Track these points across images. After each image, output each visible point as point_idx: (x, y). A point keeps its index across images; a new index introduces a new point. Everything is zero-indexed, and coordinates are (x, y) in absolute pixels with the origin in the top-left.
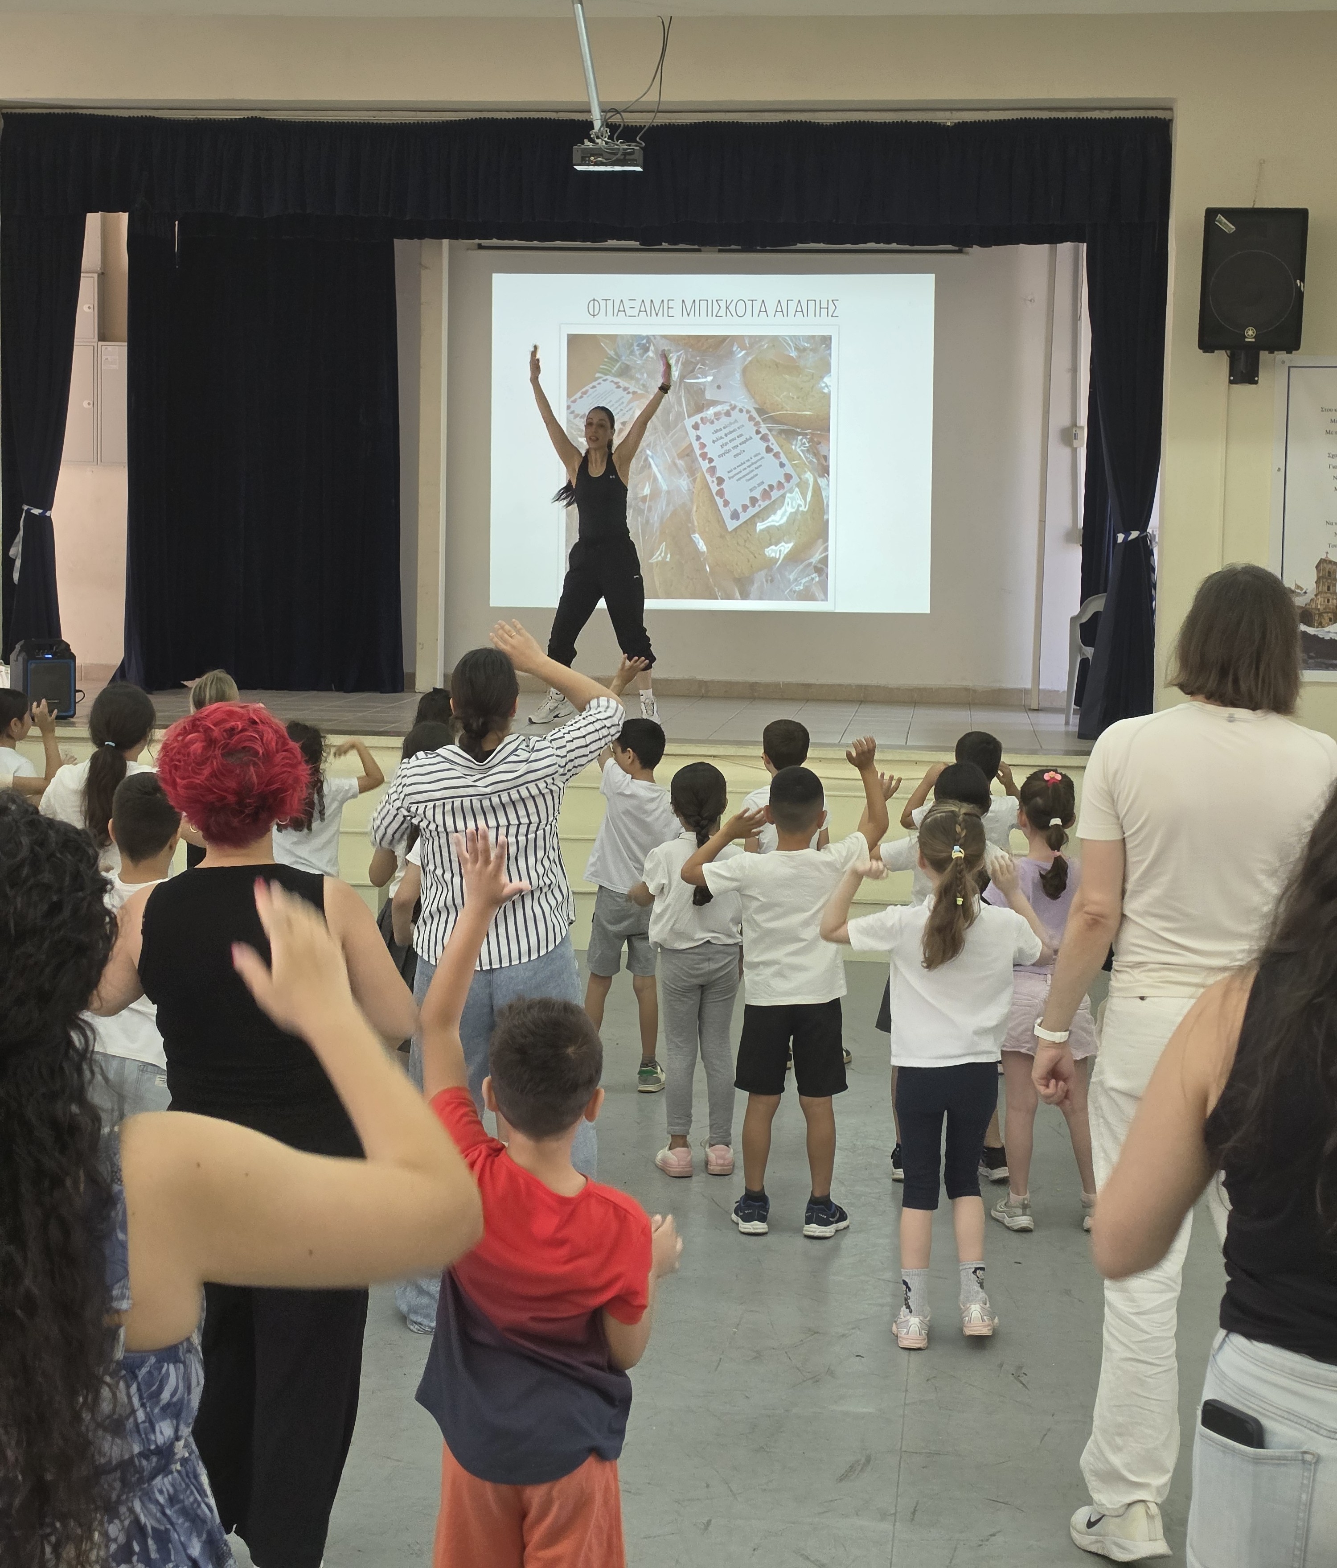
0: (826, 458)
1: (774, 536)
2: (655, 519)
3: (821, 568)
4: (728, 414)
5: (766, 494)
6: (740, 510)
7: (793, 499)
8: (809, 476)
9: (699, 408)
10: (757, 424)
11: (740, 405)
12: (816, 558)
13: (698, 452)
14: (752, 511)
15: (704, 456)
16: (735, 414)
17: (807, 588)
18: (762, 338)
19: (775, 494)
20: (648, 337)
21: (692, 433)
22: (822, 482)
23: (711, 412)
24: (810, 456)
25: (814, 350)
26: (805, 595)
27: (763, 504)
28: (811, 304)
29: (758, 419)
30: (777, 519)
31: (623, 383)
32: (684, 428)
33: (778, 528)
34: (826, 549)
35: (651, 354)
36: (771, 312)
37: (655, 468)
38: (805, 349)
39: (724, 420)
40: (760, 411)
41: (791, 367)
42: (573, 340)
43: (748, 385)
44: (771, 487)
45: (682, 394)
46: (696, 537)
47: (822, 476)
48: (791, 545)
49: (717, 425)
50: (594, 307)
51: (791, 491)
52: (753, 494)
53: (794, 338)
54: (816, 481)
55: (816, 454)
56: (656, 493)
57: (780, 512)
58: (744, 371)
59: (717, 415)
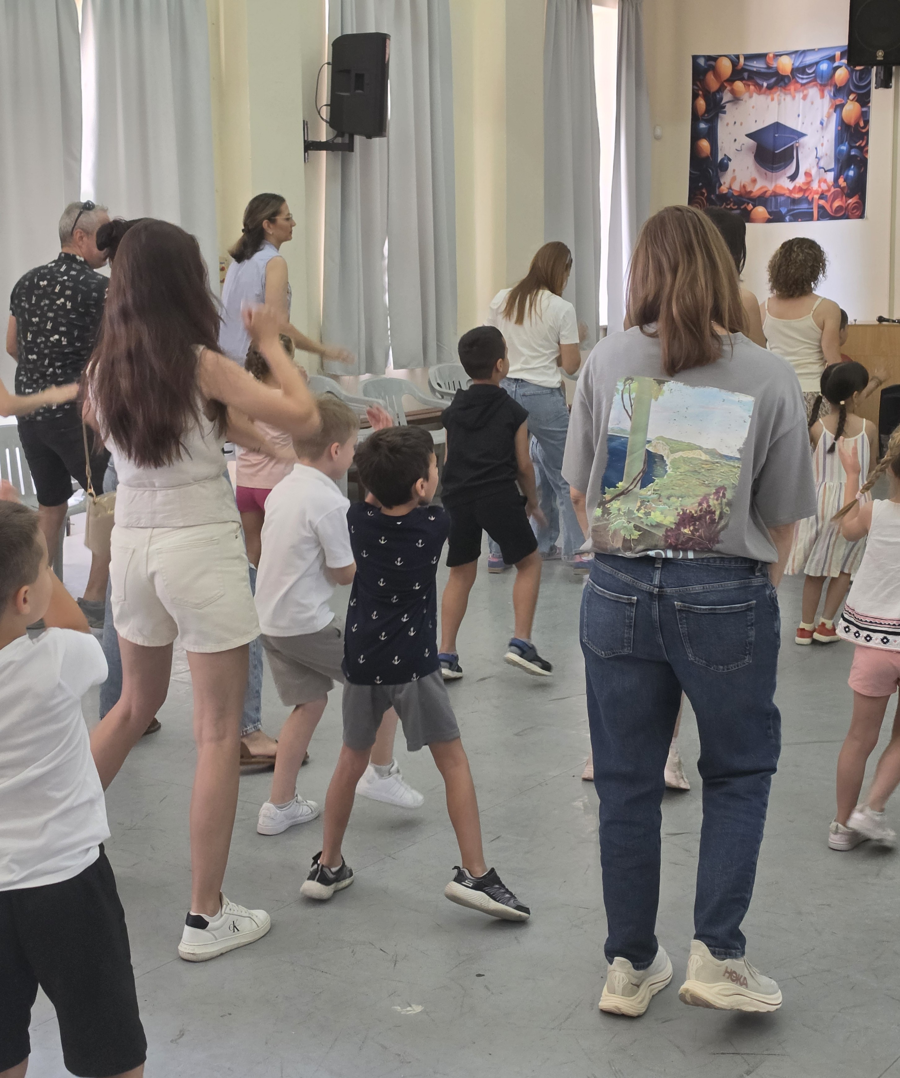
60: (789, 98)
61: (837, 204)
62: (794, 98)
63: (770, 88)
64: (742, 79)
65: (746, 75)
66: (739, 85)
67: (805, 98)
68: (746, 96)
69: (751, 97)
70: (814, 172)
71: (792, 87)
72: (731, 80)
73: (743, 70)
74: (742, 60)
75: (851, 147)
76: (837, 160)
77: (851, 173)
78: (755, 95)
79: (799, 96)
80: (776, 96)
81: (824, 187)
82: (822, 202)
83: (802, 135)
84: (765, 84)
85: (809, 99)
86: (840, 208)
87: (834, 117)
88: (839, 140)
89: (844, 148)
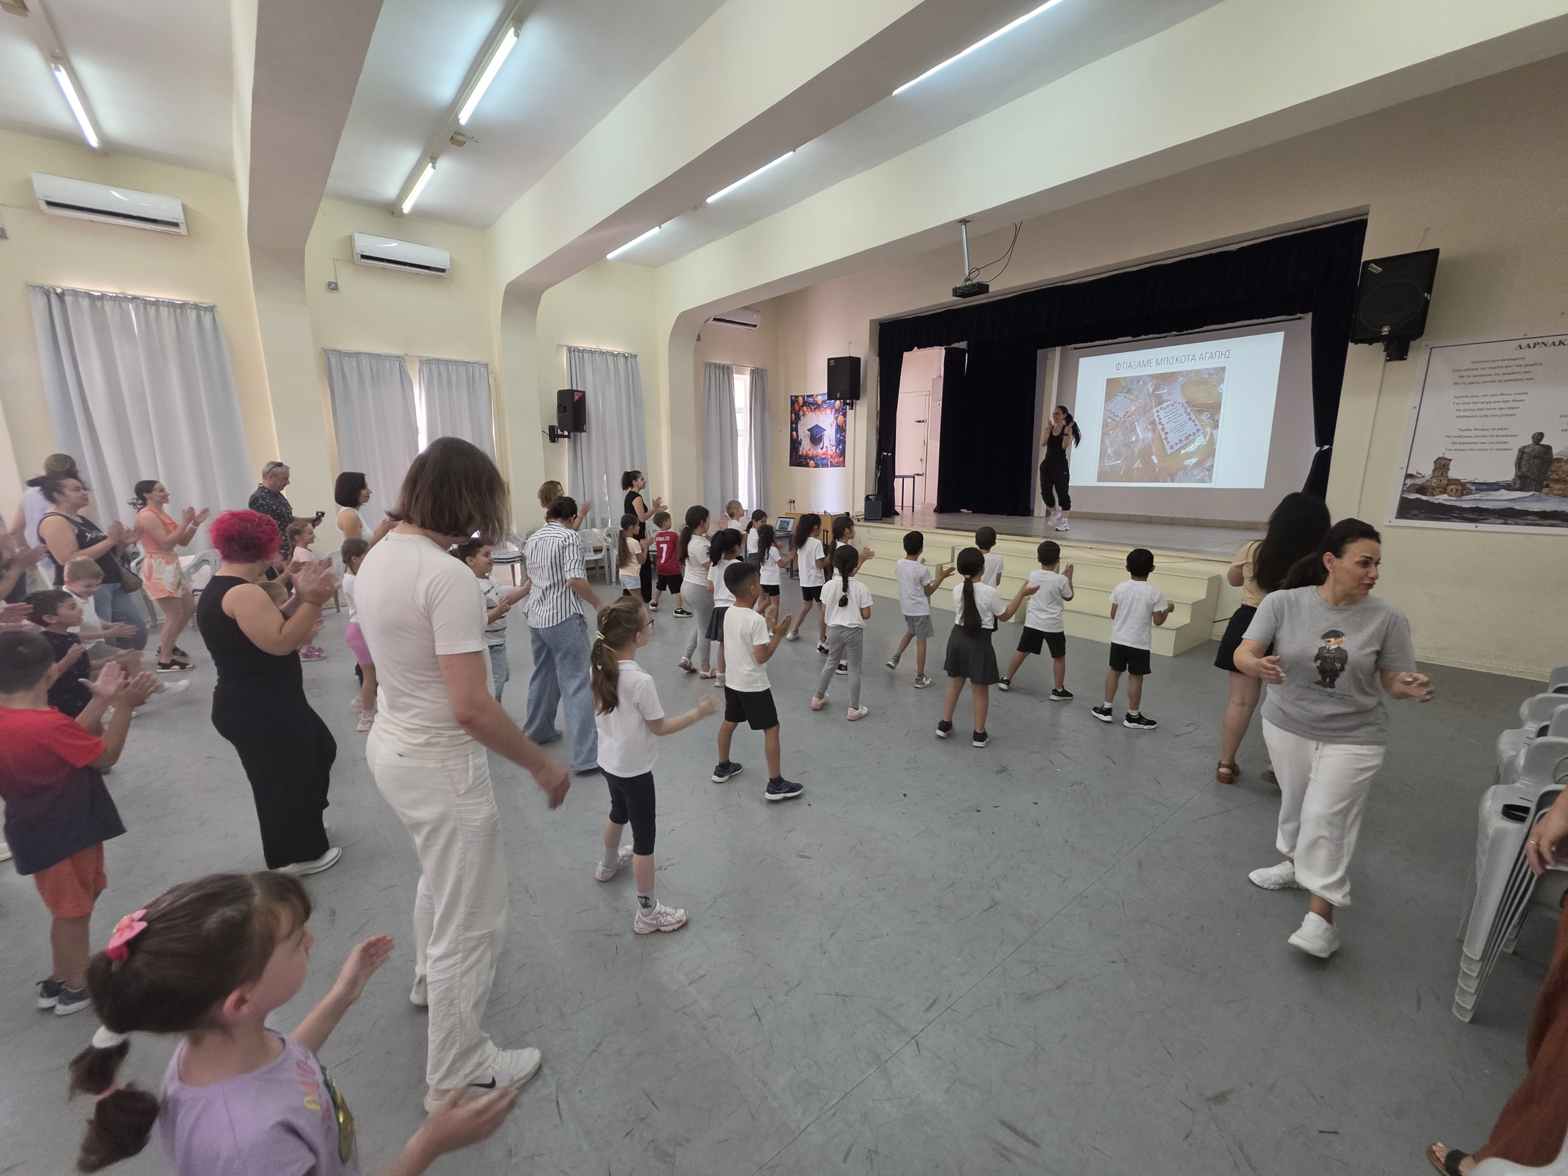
0: (1218, 421)
1: (1189, 456)
2: (1136, 450)
3: (1210, 469)
4: (1173, 405)
5: (1187, 438)
6: (1174, 445)
7: (1199, 440)
8: (1208, 429)
9: (1160, 404)
10: (1186, 408)
11: (1178, 401)
12: (1208, 464)
13: (1157, 422)
14: (1180, 445)
15: (1160, 423)
16: (1176, 405)
17: (1202, 478)
18: (1191, 371)
19: (1191, 438)
20: (1140, 376)
21: (1156, 414)
22: (1214, 431)
23: (1165, 404)
24: (1210, 420)
25: (1216, 374)
26: (1202, 481)
27: (1185, 442)
28: (1218, 353)
29: (1186, 406)
30: (1192, 448)
31: (1128, 396)
32: (1152, 413)
33: (1191, 452)
34: (1213, 461)
35: (1141, 383)
36: (1197, 359)
37: (1138, 430)
38: (1212, 374)
40: (1188, 403)
41: (1205, 382)
42: (1110, 382)
43: (1184, 392)
44: (1190, 435)
45: (1153, 399)
46: (1153, 457)
47: (1215, 429)
48: (1196, 459)
49: (1166, 411)
50: (1118, 367)
51: (1199, 436)
52: (1182, 438)
53: (1208, 369)
54: (1211, 431)
55: (1212, 420)
56: (1137, 440)
57: (1193, 445)
58: (1182, 386)
59: (1168, 406)
60: (821, 414)
67: (826, 414)
68: (807, 413)
78: (810, 413)
79: (824, 413)
80: (816, 413)
87: (835, 422)
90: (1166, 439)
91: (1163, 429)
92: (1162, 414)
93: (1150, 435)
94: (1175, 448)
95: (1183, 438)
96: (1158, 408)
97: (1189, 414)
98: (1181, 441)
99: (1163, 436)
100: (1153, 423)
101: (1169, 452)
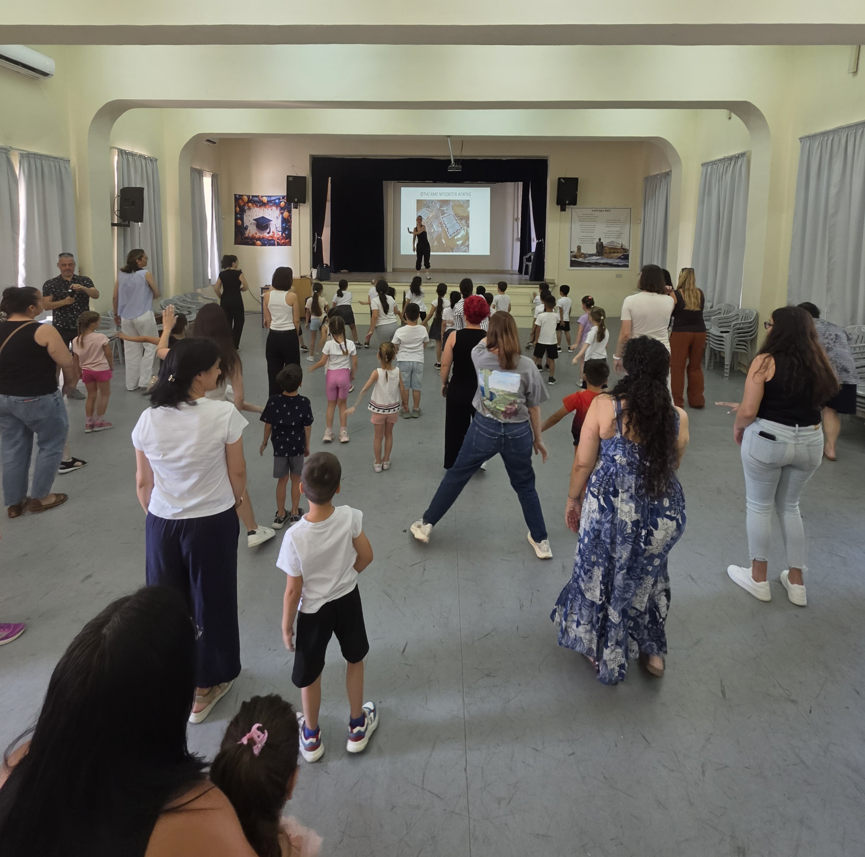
0: (469, 224)
1: (458, 240)
2: (434, 236)
3: (468, 246)
6: (451, 234)
8: (465, 228)
9: (443, 214)
10: (455, 217)
12: (467, 244)
13: (443, 223)
14: (454, 235)
16: (450, 215)
17: (465, 250)
18: (456, 200)
20: (433, 200)
21: (442, 219)
22: (468, 229)
23: (445, 215)
24: (465, 224)
25: (466, 203)
26: (465, 252)
27: (456, 233)
28: (466, 193)
30: (459, 236)
31: (428, 209)
33: (459, 238)
34: (469, 242)
35: (433, 203)
36: (457, 195)
37: (434, 226)
38: (464, 203)
39: (448, 216)
40: (455, 215)
41: (461, 206)
42: (418, 201)
43: (453, 209)
44: (458, 230)
45: (440, 211)
46: (443, 241)
47: (468, 227)
48: (462, 241)
49: (447, 217)
50: (422, 194)
51: (462, 231)
53: (462, 200)
56: (434, 231)
58: (452, 207)
59: (447, 216)
60: (266, 209)
61: (283, 241)
62: (268, 210)
63: (260, 206)
64: (251, 203)
65: (252, 201)
66: (250, 204)
67: (271, 210)
68: (253, 208)
69: (254, 208)
70: (275, 232)
71: (267, 206)
72: (248, 202)
73: (251, 200)
74: (251, 197)
75: (286, 225)
76: (282, 228)
77: (287, 233)
78: (256, 208)
79: (270, 209)
80: (262, 209)
81: (278, 236)
82: (278, 241)
83: (271, 221)
84: (259, 205)
85: (273, 210)
86: (283, 243)
87: (281, 216)
88: (282, 223)
89: (284, 225)
90: (448, 231)
91: (446, 227)
92: (445, 219)
93: (440, 229)
94: (452, 236)
95: (455, 231)
96: (443, 216)
97: (456, 220)
98: (454, 233)
99: (446, 230)
100: (441, 223)
101: (450, 238)
